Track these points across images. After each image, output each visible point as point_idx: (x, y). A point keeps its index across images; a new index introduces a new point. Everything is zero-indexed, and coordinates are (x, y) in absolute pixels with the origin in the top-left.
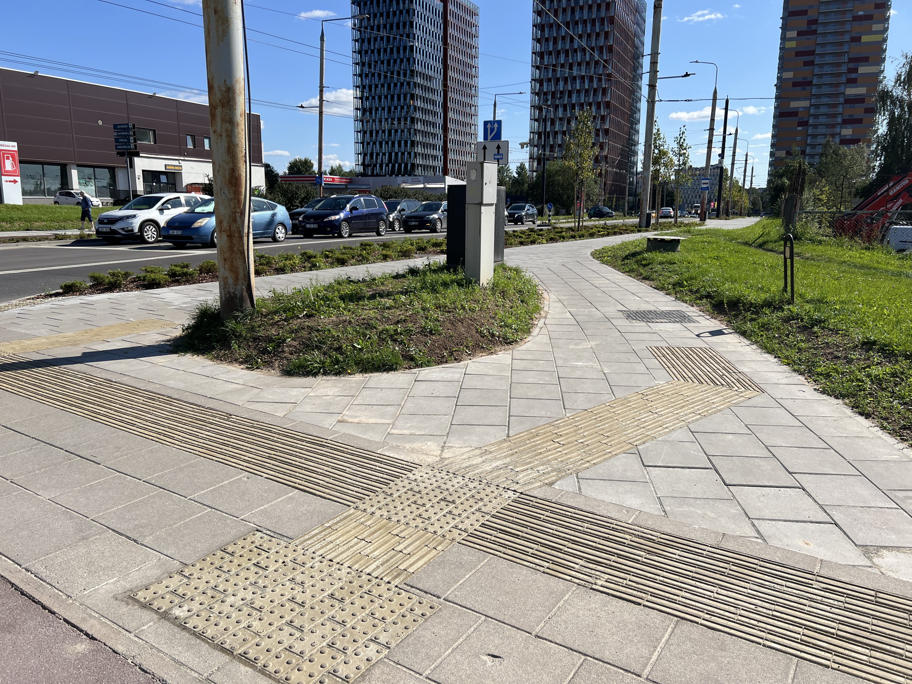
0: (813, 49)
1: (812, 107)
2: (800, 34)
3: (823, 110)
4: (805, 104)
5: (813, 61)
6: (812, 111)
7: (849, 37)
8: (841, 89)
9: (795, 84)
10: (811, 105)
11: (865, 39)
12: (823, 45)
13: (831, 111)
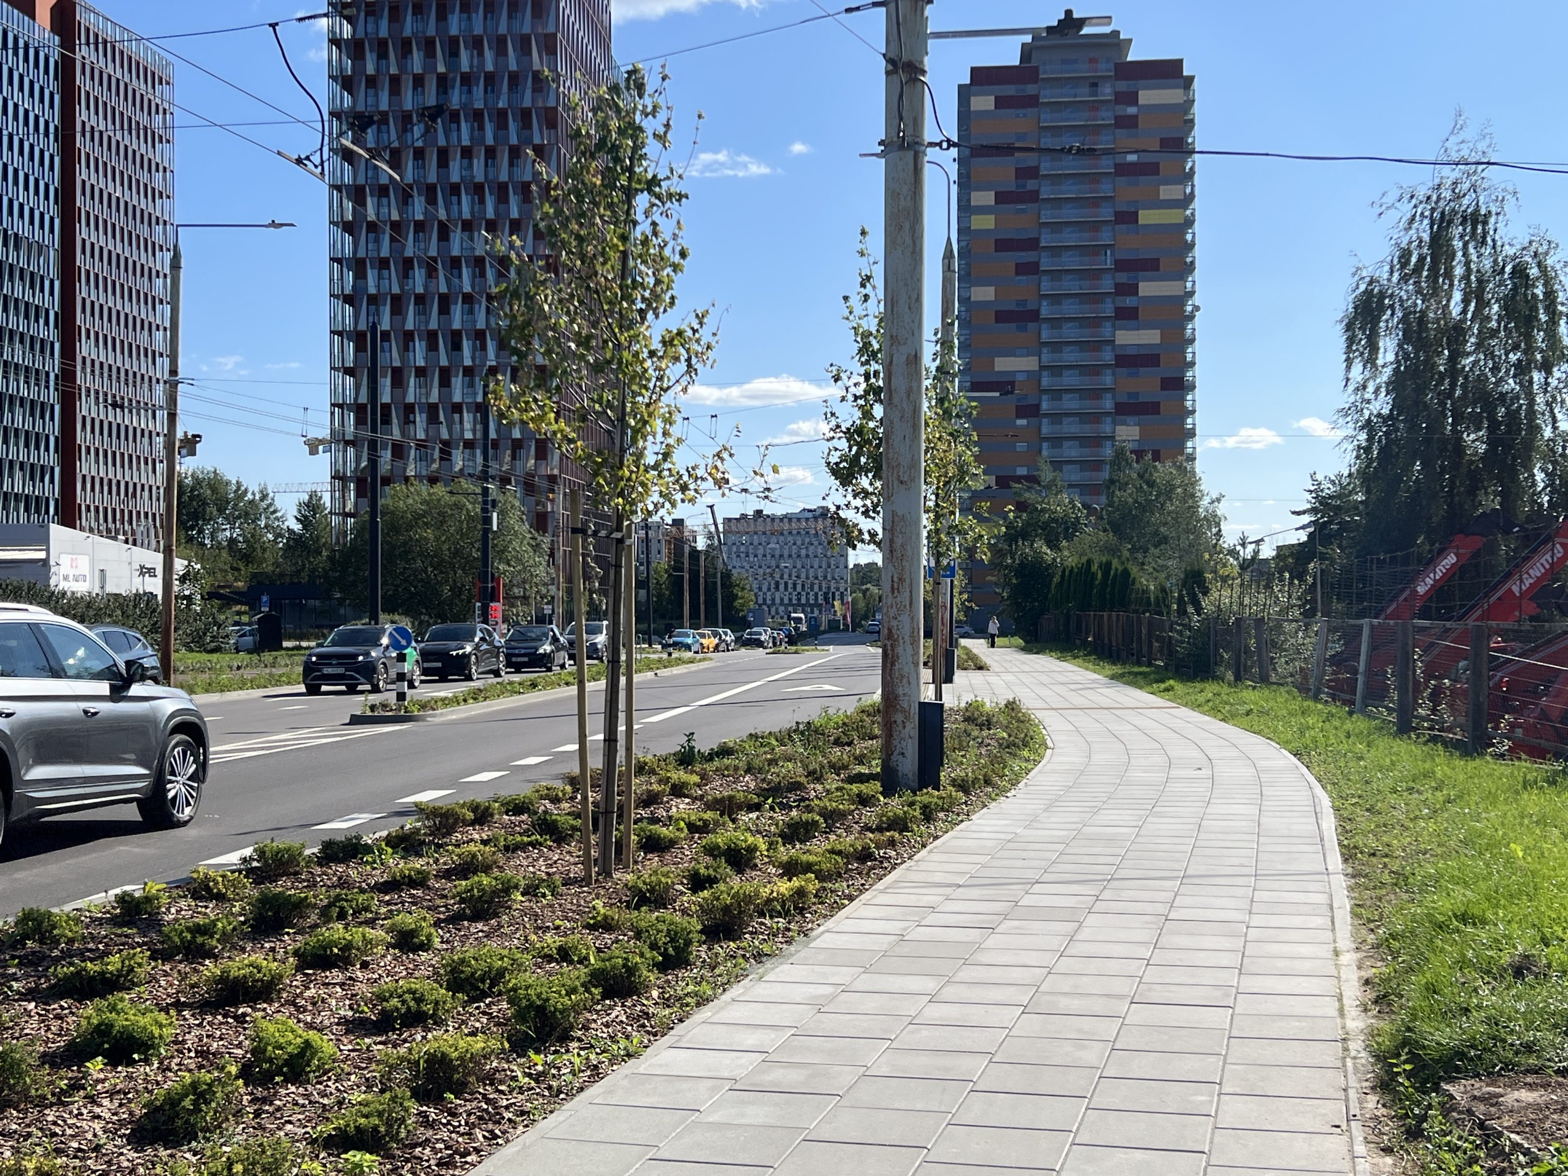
0: (1034, 235)
1: (1045, 373)
2: (1001, 198)
3: (1070, 380)
4: (1028, 363)
5: (1037, 264)
6: (1045, 381)
7: (1111, 210)
8: (1106, 331)
9: (1002, 317)
10: (1042, 368)
11: (1146, 217)
12: (1056, 227)
13: (1086, 382)
